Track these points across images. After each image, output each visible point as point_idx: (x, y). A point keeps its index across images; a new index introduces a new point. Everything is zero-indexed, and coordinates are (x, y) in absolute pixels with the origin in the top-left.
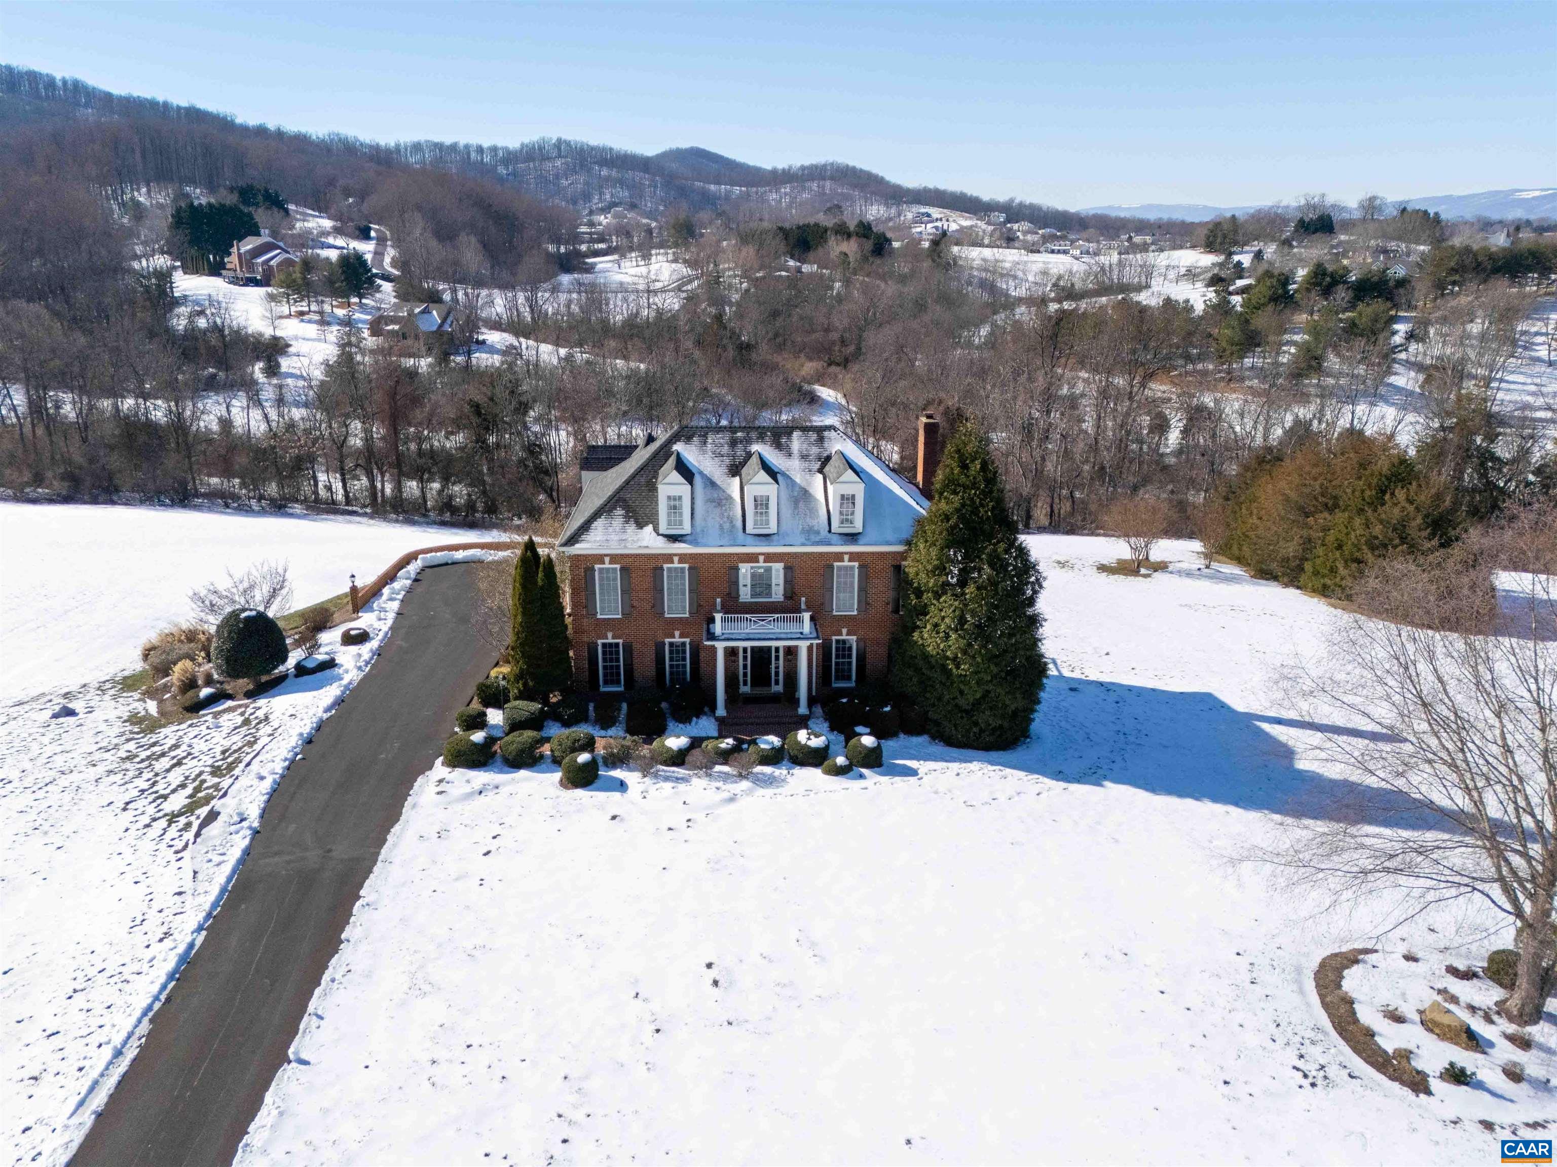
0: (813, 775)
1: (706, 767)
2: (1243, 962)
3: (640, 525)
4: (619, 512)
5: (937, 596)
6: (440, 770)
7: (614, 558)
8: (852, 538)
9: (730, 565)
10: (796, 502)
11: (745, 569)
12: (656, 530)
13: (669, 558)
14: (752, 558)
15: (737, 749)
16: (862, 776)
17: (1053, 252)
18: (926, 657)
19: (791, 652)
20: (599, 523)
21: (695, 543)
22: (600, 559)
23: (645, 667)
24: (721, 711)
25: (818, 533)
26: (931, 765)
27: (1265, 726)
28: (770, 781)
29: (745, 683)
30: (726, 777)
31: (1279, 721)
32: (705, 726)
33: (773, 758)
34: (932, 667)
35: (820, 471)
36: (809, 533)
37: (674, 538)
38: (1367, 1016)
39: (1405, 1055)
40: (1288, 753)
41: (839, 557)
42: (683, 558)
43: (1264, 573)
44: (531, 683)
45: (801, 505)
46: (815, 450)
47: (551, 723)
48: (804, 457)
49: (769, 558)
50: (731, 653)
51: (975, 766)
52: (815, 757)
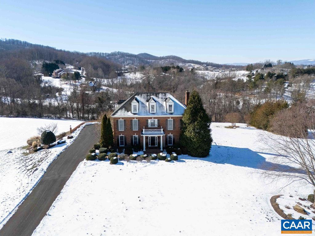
0: (163, 162)
1: (141, 160)
2: (255, 197)
3: (128, 111)
4: (124, 109)
5: (189, 125)
6: (85, 161)
7: (122, 118)
8: (172, 114)
9: (146, 120)
10: (160, 107)
11: (149, 121)
12: (131, 112)
13: (134, 118)
14: (151, 118)
15: (147, 156)
16: (173, 162)
17: (216, 71)
18: (187, 138)
19: (159, 137)
20: (120, 111)
21: (139, 115)
22: (119, 118)
23: (129, 141)
24: (144, 150)
25: (164, 113)
26: (188, 160)
27: (260, 154)
28: (154, 163)
29: (150, 145)
30: (145, 162)
32: (141, 153)
33: (155, 158)
34: (188, 140)
35: (165, 101)
36: (163, 113)
37: (135, 114)
38: (282, 207)
39: (290, 215)
40: (264, 159)
41: (169, 118)
42: (137, 118)
43: (259, 128)
44: (105, 144)
45: (161, 107)
46: (164, 97)
47: (109, 152)
48: (162, 98)
49: (155, 118)
50: (147, 138)
51: (197, 160)
52: (164, 158)
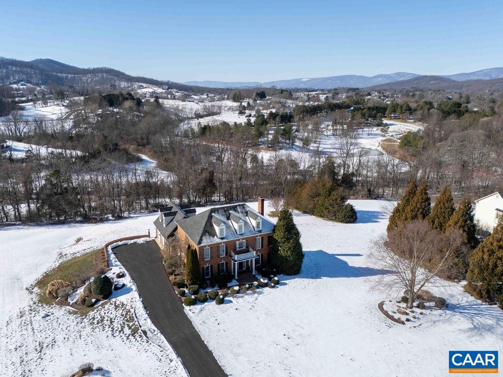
0: (267, 290)
1: (245, 292)
3: (213, 237)
4: (207, 234)
5: (284, 243)
6: (187, 307)
7: (209, 246)
8: (260, 231)
9: (234, 242)
11: (237, 243)
12: (217, 237)
13: (221, 243)
14: (239, 240)
15: (250, 286)
16: (277, 287)
18: (282, 257)
19: (251, 260)
20: (204, 238)
21: (227, 239)
22: (205, 246)
23: (215, 270)
24: (237, 278)
25: (252, 231)
26: (290, 281)
28: (260, 293)
30: (251, 294)
31: (339, 255)
33: (258, 287)
34: (283, 259)
35: (247, 216)
36: (250, 232)
37: (222, 239)
39: (399, 319)
41: (257, 236)
42: (224, 243)
44: (194, 280)
45: (247, 225)
46: (243, 210)
48: (242, 213)
49: (243, 239)
51: (296, 279)
52: (266, 285)
